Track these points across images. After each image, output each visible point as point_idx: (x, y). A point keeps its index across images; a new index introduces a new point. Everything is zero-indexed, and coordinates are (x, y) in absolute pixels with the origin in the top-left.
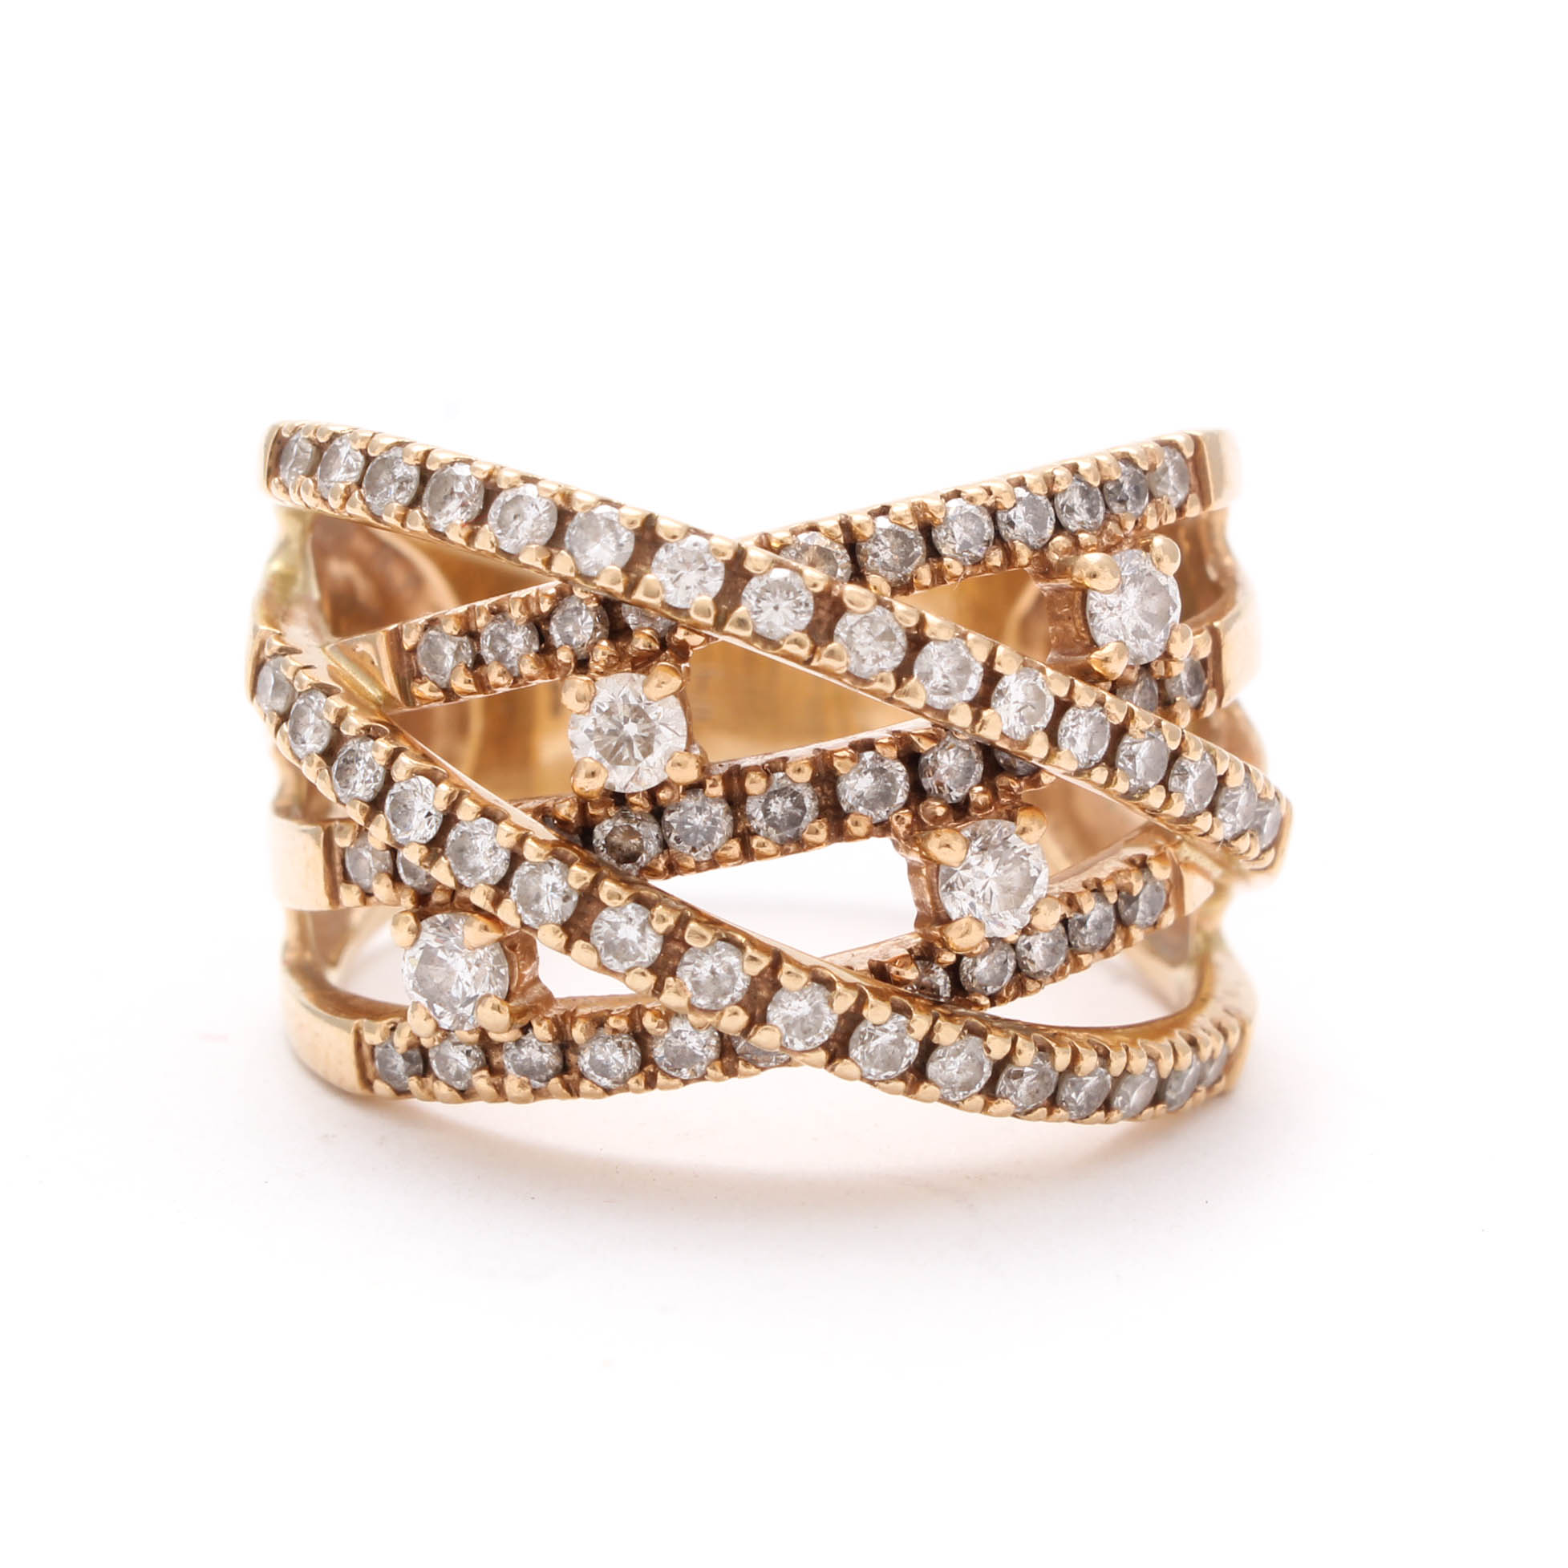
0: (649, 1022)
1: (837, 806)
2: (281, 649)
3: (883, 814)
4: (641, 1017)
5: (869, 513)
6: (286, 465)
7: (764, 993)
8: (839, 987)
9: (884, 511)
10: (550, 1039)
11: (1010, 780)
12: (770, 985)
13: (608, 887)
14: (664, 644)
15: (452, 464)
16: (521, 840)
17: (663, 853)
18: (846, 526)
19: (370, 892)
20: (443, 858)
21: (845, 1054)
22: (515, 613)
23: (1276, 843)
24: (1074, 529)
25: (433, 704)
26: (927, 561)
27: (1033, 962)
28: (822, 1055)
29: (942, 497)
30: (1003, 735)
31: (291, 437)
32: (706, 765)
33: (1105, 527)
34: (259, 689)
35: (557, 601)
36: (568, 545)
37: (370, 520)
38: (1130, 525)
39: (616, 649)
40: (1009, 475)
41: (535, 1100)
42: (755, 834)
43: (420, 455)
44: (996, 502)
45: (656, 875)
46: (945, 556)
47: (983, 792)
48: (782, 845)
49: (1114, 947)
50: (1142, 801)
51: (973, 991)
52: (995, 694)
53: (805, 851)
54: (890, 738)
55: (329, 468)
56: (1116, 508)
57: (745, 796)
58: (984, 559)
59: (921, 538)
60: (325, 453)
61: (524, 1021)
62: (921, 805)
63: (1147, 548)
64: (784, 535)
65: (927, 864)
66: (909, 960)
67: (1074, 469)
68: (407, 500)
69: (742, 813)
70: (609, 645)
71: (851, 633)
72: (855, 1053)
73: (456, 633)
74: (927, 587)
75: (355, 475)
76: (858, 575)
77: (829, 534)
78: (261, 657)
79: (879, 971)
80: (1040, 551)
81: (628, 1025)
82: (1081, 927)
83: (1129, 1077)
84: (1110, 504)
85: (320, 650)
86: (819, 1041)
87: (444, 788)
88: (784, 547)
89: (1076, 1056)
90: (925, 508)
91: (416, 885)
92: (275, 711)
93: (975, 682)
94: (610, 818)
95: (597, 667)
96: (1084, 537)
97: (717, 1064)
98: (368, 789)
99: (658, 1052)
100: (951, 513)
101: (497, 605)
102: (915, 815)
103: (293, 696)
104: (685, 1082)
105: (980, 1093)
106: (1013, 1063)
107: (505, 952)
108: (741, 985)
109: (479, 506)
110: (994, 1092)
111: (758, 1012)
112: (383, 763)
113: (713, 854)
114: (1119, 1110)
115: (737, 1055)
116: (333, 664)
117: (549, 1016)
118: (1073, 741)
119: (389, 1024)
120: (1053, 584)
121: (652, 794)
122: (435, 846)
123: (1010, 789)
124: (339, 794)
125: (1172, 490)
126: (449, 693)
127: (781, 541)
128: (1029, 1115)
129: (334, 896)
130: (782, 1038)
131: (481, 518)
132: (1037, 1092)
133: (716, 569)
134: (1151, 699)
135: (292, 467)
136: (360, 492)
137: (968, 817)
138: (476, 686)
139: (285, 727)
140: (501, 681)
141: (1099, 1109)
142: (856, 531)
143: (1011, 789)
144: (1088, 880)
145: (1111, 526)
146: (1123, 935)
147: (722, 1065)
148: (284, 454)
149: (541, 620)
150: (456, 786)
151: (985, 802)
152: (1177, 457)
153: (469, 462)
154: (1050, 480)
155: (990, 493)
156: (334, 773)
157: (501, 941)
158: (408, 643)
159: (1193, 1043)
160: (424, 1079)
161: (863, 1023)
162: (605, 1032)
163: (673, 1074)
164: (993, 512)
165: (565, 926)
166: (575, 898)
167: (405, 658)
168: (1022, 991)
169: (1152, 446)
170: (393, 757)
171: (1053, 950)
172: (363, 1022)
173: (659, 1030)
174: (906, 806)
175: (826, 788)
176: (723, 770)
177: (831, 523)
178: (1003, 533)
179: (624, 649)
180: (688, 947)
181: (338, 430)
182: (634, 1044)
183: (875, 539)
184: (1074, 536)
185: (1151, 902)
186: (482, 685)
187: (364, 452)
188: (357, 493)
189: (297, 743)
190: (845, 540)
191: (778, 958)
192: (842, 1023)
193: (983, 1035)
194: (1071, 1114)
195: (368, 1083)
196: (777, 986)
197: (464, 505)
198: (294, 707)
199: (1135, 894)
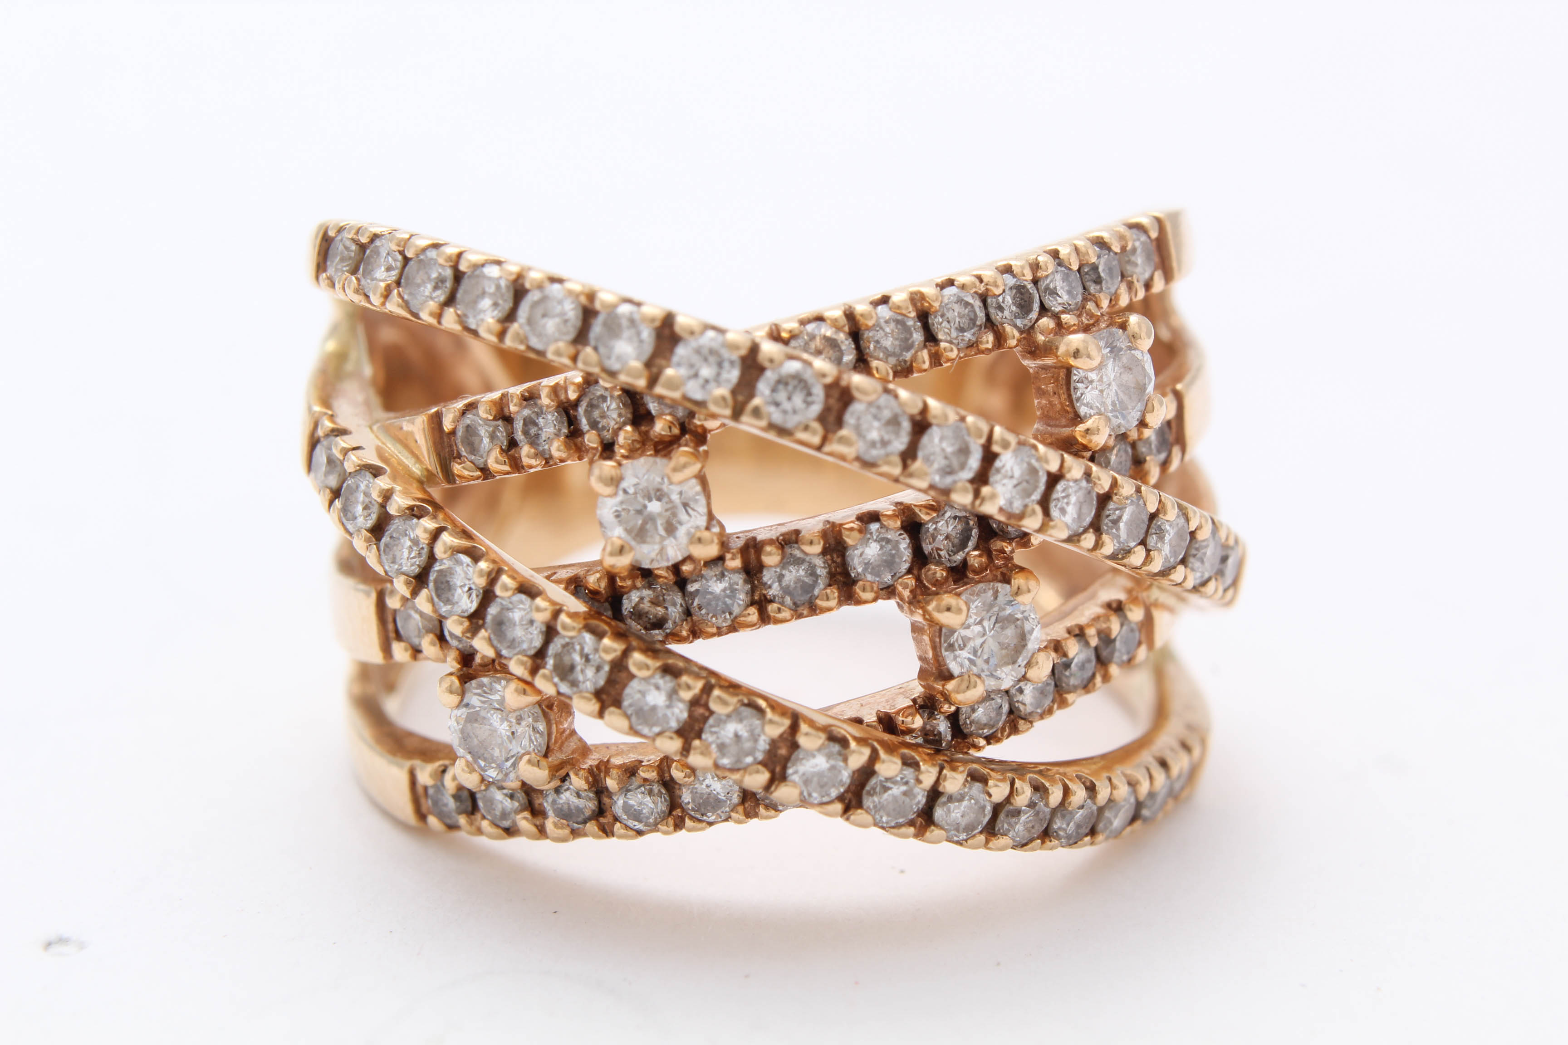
0: (677, 774)
1: (846, 573)
2: (333, 430)
3: (887, 578)
4: (669, 767)
5: (871, 303)
6: (333, 262)
7: (783, 751)
8: (853, 744)
9: (885, 300)
10: (586, 787)
11: (1004, 544)
12: (789, 744)
13: (637, 657)
14: (684, 429)
15: (483, 265)
16: (556, 614)
17: (686, 620)
18: (850, 315)
19: (420, 648)
20: (483, 631)
21: (860, 805)
22: (545, 400)
23: (1235, 583)
24: (1057, 310)
25: (472, 482)
26: (925, 346)
27: (1024, 704)
28: (839, 807)
29: (937, 285)
30: (1001, 510)
31: (336, 237)
32: (725, 539)
33: (1084, 307)
34: (312, 467)
35: (584, 389)
36: (592, 342)
37: (409, 316)
38: (1105, 304)
39: (640, 433)
40: (996, 262)
41: (574, 839)
42: (771, 601)
43: (454, 257)
44: (987, 289)
45: (681, 640)
46: (941, 341)
47: (980, 556)
48: (796, 611)
49: (1094, 685)
50: (1125, 561)
51: (971, 734)
52: (993, 471)
53: (817, 615)
54: (894, 510)
55: (370, 267)
56: (1093, 288)
57: (761, 567)
58: (976, 342)
59: (919, 324)
60: (368, 252)
61: (562, 773)
62: (923, 571)
63: (1123, 326)
64: (794, 325)
65: (930, 626)
66: (913, 710)
67: (1055, 254)
68: (442, 298)
69: (758, 581)
70: (633, 430)
71: (859, 419)
72: (868, 802)
73: (491, 418)
74: (925, 370)
75: (394, 273)
76: (862, 363)
77: (835, 324)
78: (316, 435)
79: (887, 723)
80: (1028, 332)
81: (658, 774)
82: (1066, 670)
83: (1112, 804)
84: (1088, 284)
85: (368, 430)
86: (834, 793)
87: (483, 565)
88: (793, 336)
89: (1067, 791)
90: (923, 297)
91: (460, 646)
92: (327, 487)
93: (974, 462)
94: (638, 589)
95: (623, 451)
96: (1065, 318)
97: (740, 809)
98: (412, 565)
99: (686, 797)
100: (946, 300)
101: (528, 392)
102: (918, 579)
103: (344, 477)
104: (711, 824)
105: (981, 832)
106: (1011, 804)
107: (543, 711)
108: (763, 744)
109: (508, 305)
110: (994, 829)
111: (778, 769)
112: (427, 542)
113: (733, 621)
114: (1102, 832)
115: (758, 800)
116: (380, 444)
117: (584, 766)
118: (1063, 511)
119: (440, 766)
120: (1039, 362)
121: (676, 568)
122: (476, 618)
123: (1003, 552)
124: (387, 568)
125: (1141, 269)
126: (486, 472)
127: (790, 332)
128: (1025, 847)
129: (387, 650)
130: (801, 793)
131: (510, 317)
132: (1033, 827)
133: (732, 363)
134: (1126, 461)
135: (337, 264)
136: (398, 291)
137: (965, 580)
138: (511, 466)
139: (338, 503)
140: (533, 462)
141: (1086, 835)
142: (859, 321)
143: (1005, 552)
144: (1071, 627)
145: (1090, 306)
146: (1102, 672)
147: (745, 809)
148: (331, 252)
149: (569, 405)
150: (494, 562)
151: (981, 564)
152: (1143, 238)
153: (499, 263)
154: (1035, 266)
155: (981, 281)
156: (382, 548)
157: (539, 703)
158: (447, 426)
159: (1164, 764)
160: (473, 817)
161: (875, 776)
162: (636, 781)
163: (699, 816)
164: (984, 299)
165: (598, 694)
166: (607, 668)
167: (445, 439)
168: (1014, 729)
169: (1122, 229)
170: (435, 535)
171: (1042, 692)
172: (417, 763)
173: (687, 779)
174: (909, 571)
175: (835, 556)
176: (740, 543)
177: (837, 313)
178: (993, 317)
179: (646, 433)
180: (712, 713)
181: (377, 230)
182: (663, 791)
183: (877, 326)
184: (1056, 317)
185: (1126, 642)
186: (516, 465)
187: (402, 253)
188: (396, 291)
189: (348, 520)
190: (850, 329)
191: (795, 719)
192: (856, 775)
193: (984, 780)
194: (1061, 842)
195: (422, 816)
196: (795, 746)
197: (495, 305)
198: (345, 485)
199: (1113, 637)
